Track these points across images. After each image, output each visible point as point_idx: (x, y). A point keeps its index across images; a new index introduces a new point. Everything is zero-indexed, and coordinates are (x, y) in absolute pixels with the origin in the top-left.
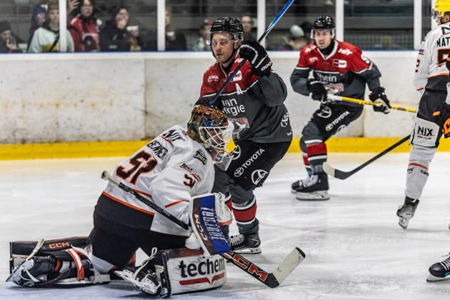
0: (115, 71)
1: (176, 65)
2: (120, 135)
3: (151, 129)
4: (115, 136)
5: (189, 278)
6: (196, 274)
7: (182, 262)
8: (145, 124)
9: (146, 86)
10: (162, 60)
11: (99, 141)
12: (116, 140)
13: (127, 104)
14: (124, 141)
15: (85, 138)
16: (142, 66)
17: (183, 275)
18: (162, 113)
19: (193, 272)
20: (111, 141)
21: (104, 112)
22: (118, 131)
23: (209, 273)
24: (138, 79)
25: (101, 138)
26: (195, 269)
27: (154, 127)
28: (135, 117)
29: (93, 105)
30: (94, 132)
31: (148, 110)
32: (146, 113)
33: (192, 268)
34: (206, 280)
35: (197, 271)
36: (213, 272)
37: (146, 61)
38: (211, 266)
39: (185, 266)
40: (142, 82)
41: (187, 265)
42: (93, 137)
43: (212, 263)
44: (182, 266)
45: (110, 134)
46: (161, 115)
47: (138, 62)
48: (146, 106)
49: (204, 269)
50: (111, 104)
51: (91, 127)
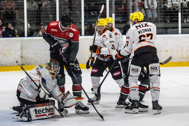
0: (11, 44)
1: (31, 41)
2: (13, 64)
3: (23, 62)
4: (12, 64)
5: (39, 114)
6: (41, 113)
7: (36, 109)
8: (21, 60)
9: (21, 48)
10: (27, 40)
11: (7, 66)
12: (12, 66)
13: (15, 54)
14: (14, 66)
15: (2, 65)
16: (20, 42)
17: (36, 113)
18: (27, 57)
19: (40, 112)
20: (10, 66)
21: (8, 57)
22: (13, 63)
23: (46, 112)
24: (19, 46)
25: (7, 65)
26: (41, 111)
27: (24, 61)
28: (18, 58)
29: (5, 55)
30: (5, 63)
31: (22, 56)
32: (22, 57)
33: (40, 111)
34: (46, 115)
35: (42, 112)
36: (48, 112)
37: (21, 40)
38: (47, 110)
39: (37, 110)
40: (20, 47)
41: (38, 110)
42: (5, 65)
43: (47, 109)
44: (36, 110)
45: (10, 64)
46: (26, 58)
47: (18, 41)
48: (21, 55)
49: (44, 111)
50: (10, 54)
51: (4, 62)
